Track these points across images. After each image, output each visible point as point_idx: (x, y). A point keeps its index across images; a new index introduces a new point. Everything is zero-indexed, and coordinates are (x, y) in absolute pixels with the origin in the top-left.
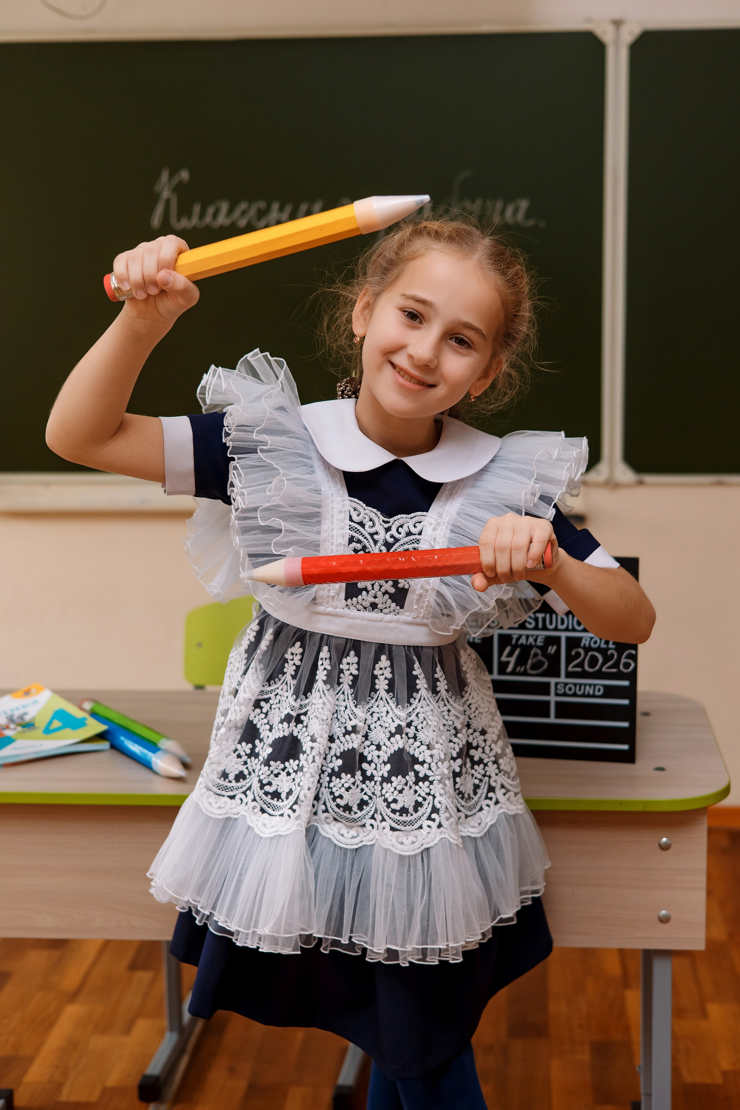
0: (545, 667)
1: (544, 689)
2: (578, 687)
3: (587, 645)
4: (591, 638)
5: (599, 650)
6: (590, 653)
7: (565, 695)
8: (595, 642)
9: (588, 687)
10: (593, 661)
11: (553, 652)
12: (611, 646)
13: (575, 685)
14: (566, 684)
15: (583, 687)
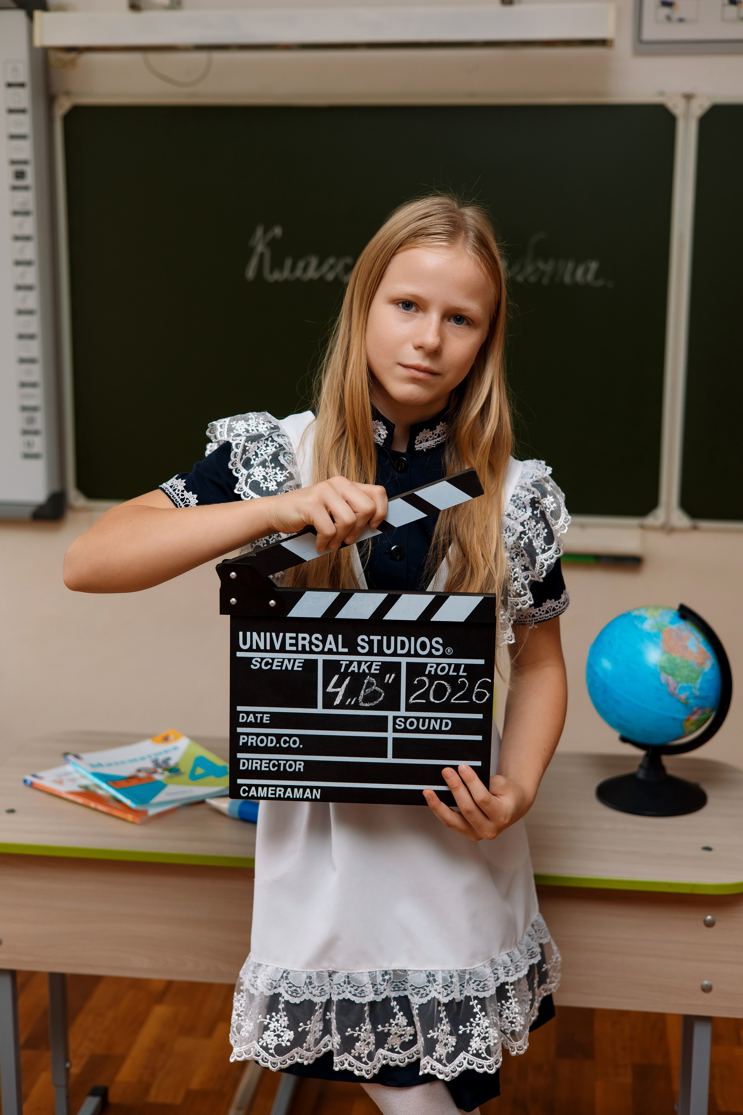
0: (380, 699)
1: (381, 724)
2: (421, 720)
3: (433, 673)
4: (438, 665)
5: (447, 677)
6: (436, 683)
7: (405, 730)
8: (442, 670)
9: (433, 721)
10: (440, 692)
11: (390, 682)
12: (461, 673)
13: (418, 719)
14: (406, 718)
15: (427, 720)
